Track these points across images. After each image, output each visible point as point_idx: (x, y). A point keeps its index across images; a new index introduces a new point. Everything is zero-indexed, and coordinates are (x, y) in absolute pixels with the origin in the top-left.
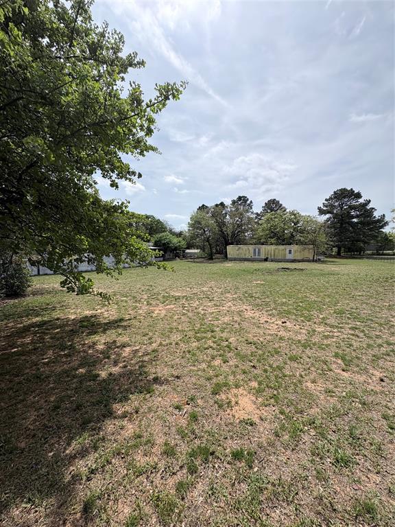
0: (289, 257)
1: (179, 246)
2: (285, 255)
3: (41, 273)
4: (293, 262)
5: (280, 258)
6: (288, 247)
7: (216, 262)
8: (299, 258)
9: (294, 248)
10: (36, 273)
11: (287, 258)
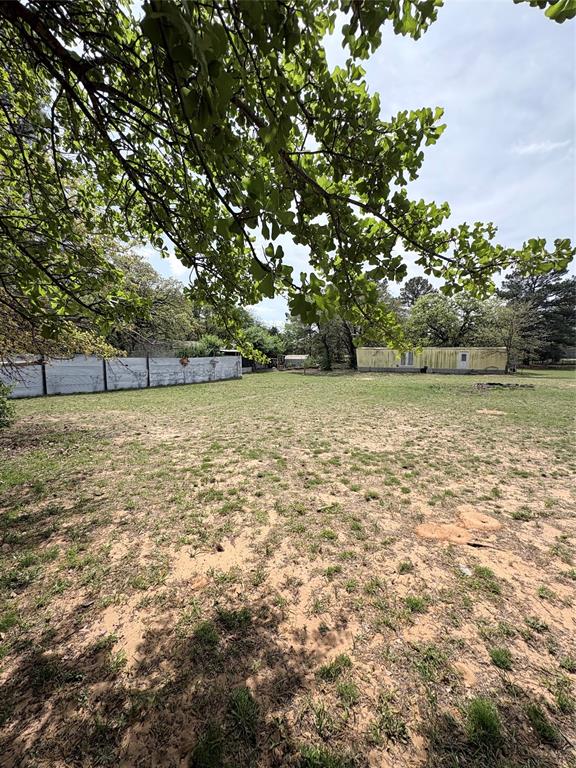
0: (461, 365)
1: (276, 348)
2: (455, 363)
3: (48, 392)
4: (469, 374)
5: (447, 367)
6: (460, 350)
7: (339, 375)
8: (479, 368)
9: (471, 351)
10: (41, 392)
11: (458, 368)
